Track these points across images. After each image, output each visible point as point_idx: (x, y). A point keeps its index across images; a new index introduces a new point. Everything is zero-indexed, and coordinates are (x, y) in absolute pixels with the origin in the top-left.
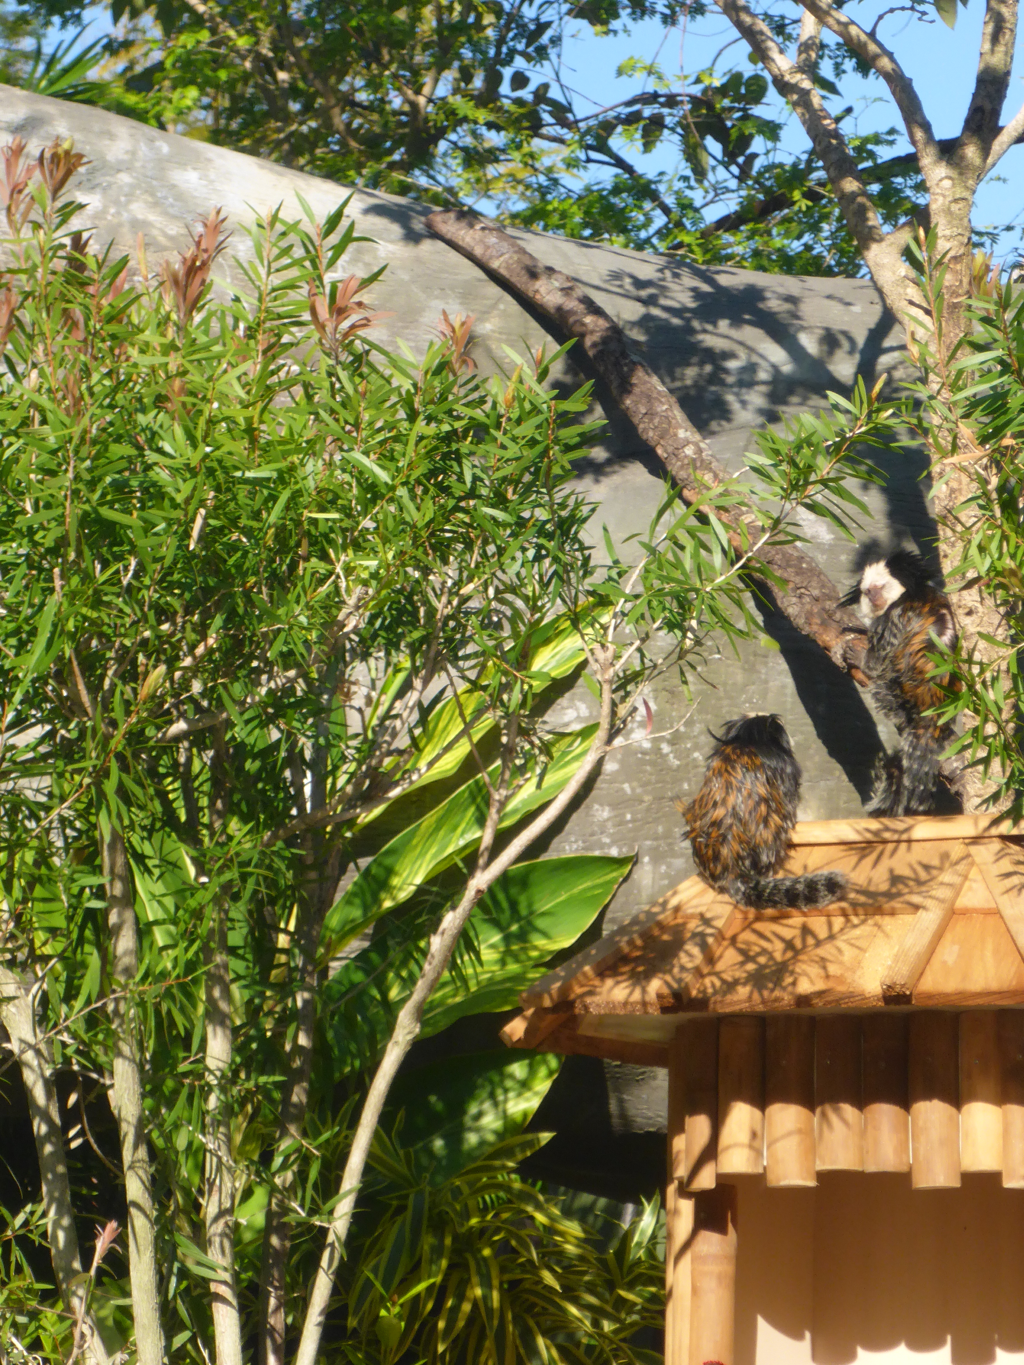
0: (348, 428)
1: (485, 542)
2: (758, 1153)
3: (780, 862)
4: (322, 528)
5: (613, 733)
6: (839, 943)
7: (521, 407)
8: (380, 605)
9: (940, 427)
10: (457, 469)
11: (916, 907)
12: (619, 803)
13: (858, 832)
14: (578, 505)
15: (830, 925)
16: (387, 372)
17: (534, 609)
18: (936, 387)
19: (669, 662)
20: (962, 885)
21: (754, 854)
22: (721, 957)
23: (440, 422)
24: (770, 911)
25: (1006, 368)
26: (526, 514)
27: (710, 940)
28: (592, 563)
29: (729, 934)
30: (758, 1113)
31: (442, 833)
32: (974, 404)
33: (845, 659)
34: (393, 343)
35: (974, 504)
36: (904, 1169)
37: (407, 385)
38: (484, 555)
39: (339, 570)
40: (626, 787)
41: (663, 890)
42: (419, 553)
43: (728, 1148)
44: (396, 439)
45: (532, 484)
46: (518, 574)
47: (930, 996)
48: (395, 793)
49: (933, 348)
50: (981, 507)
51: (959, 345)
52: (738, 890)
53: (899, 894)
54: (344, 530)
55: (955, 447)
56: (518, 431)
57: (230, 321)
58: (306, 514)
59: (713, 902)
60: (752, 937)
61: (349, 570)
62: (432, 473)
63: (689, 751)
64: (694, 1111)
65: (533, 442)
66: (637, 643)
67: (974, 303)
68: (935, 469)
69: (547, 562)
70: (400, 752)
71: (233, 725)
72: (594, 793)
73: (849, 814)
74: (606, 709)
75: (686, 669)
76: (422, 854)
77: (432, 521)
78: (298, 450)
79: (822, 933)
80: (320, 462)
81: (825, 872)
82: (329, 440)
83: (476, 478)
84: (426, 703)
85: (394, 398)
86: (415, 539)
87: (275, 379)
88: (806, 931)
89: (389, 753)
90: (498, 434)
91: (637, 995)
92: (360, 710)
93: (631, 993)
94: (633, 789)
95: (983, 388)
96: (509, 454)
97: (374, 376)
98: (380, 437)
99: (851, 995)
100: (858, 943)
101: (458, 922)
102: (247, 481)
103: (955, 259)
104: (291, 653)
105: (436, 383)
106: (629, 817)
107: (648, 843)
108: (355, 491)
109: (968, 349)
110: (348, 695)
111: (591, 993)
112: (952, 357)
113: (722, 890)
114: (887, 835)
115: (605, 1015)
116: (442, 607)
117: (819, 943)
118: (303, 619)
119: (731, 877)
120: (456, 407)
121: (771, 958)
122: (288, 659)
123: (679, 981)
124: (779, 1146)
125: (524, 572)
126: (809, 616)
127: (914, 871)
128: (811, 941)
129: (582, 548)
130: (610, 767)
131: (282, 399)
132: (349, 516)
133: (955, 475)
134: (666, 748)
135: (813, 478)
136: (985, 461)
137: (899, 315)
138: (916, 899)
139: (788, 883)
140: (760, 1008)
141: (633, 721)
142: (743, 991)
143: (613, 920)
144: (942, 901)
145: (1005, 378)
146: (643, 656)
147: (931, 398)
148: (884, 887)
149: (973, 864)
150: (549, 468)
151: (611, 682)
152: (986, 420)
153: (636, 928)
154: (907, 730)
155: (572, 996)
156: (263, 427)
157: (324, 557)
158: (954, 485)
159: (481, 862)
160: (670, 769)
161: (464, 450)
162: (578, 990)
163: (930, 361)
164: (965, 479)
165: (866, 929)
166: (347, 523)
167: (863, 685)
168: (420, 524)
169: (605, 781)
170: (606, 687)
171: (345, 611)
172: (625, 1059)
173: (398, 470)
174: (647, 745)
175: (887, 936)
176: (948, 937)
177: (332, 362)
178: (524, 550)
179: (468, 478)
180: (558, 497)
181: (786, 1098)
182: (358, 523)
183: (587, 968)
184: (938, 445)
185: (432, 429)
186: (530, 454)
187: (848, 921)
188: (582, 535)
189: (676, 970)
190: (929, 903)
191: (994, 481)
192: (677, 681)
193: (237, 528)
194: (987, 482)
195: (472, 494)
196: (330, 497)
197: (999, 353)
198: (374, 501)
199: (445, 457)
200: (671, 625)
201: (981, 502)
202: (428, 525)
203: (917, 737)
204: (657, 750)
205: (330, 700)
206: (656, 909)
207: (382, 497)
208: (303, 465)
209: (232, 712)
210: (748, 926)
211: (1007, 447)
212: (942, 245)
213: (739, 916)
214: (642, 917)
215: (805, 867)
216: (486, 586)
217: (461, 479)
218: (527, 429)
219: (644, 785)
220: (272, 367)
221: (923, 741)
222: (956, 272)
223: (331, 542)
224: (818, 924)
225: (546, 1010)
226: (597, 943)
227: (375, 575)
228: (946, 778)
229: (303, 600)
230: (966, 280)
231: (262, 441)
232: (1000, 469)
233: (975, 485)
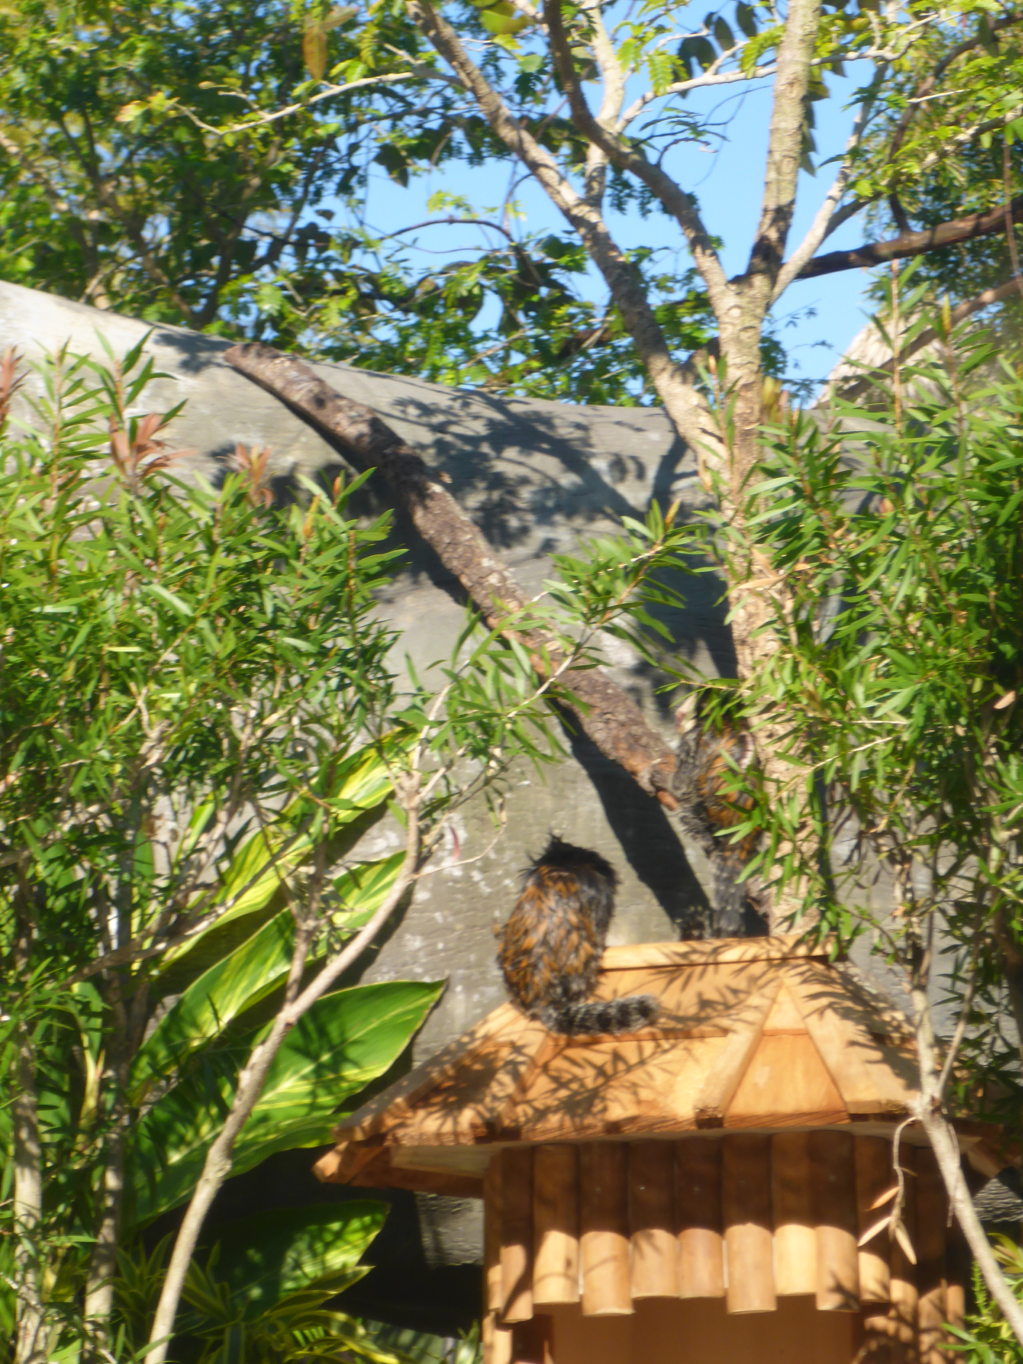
0: (148, 561)
1: (288, 672)
2: (574, 1281)
3: (591, 988)
4: (123, 662)
5: (421, 861)
6: (650, 1068)
7: (321, 538)
8: (183, 738)
9: (734, 554)
10: (257, 600)
11: (725, 1031)
12: (431, 932)
13: (667, 956)
14: (381, 633)
15: (640, 1050)
16: (186, 504)
17: (340, 738)
18: (730, 513)
19: (474, 788)
20: (770, 1008)
21: (565, 981)
22: (532, 1085)
23: (239, 553)
24: (582, 1037)
25: (799, 493)
26: (329, 644)
27: (523, 1069)
28: (394, 691)
29: (541, 1061)
30: (572, 1241)
31: (252, 966)
32: (768, 528)
33: (652, 782)
34: (192, 477)
35: (769, 628)
36: (718, 1294)
37: (205, 517)
38: (287, 685)
39: (141, 703)
40: (438, 916)
41: (475, 1019)
42: (222, 684)
43: (543, 1278)
44: (196, 571)
45: (333, 614)
46: (321, 703)
47: (742, 1119)
48: (202, 928)
49: (726, 475)
50: (778, 631)
51: (752, 472)
52: (550, 1017)
53: (708, 1018)
54: (145, 663)
55: (750, 574)
56: (318, 561)
57: (26, 457)
58: (107, 648)
59: (526, 1030)
60: (564, 1065)
61: (151, 704)
62: (234, 604)
63: (501, 878)
64: (509, 1241)
65: (333, 572)
66: (442, 770)
67: (767, 429)
68: (732, 593)
69: (351, 691)
70: (207, 886)
71: (36, 862)
72: (405, 923)
73: (661, 937)
74: (412, 837)
75: (494, 796)
76: (232, 989)
77: (233, 652)
78: (98, 585)
79: (633, 1058)
80: (120, 597)
81: (637, 995)
82: (129, 574)
83: (277, 609)
84: (231, 835)
85: (193, 531)
86: (218, 670)
87: (73, 513)
88: (617, 1057)
89: (196, 887)
90: (298, 565)
91: (448, 1127)
92: (165, 844)
93: (442, 1125)
94: (445, 918)
95: (776, 514)
96: (309, 584)
97: (173, 511)
98: (180, 570)
99: (664, 1120)
100: (669, 1067)
101: (267, 1056)
102: (46, 617)
103: (747, 386)
104: (93, 788)
105: (235, 515)
106: (440, 946)
107: (461, 972)
108: (156, 624)
109: (761, 476)
110: (152, 830)
111: (402, 1125)
112: (745, 482)
113: (534, 1017)
114: (695, 958)
115: (418, 1147)
116: (246, 738)
117: (629, 1069)
118: (105, 754)
119: (543, 1003)
120: (254, 538)
121: (582, 1085)
122: (90, 794)
123: (491, 1110)
124: (595, 1274)
125: (327, 701)
126: (616, 740)
127: (722, 995)
128: (621, 1066)
129: (386, 676)
130: (421, 896)
131: (81, 534)
132: (150, 649)
133: (752, 600)
134: (476, 876)
135: (612, 603)
136: (779, 585)
137: (693, 443)
138: (725, 1022)
139: (600, 1008)
140: (573, 1136)
141: (442, 847)
142: (554, 1119)
143: (426, 1051)
144: (751, 1023)
145: (798, 503)
146: (448, 785)
147: (726, 524)
148: (692, 1010)
149: (780, 987)
150: (350, 597)
151: (416, 809)
152: (779, 545)
153: (446, 1058)
154: (715, 854)
155: (384, 1130)
156: (62, 562)
157: (125, 691)
158: (751, 609)
159: (290, 994)
160: (481, 896)
161: (264, 581)
162: (390, 1122)
163: (724, 488)
164: (762, 604)
165: (676, 1054)
166: (148, 656)
167: (671, 808)
168: (222, 655)
169: (416, 911)
170: (413, 816)
171: (147, 744)
172: (442, 1191)
173: (199, 602)
174: (458, 873)
175: (697, 1060)
176: (759, 1059)
177: (131, 498)
178: (327, 679)
179: (269, 608)
180: (361, 626)
181: (601, 1226)
182: (159, 656)
183: (399, 1100)
184: (732, 571)
185: (231, 561)
186: (330, 584)
187: (658, 1046)
188: (386, 664)
189: (488, 1100)
190: (738, 1026)
191: (789, 605)
192: (485, 807)
193: (38, 664)
194: (782, 607)
195: (274, 625)
196: (130, 630)
197: (791, 478)
198: (175, 633)
199: (247, 587)
200: (476, 752)
201: (777, 626)
202: (230, 656)
203: (724, 859)
204: (467, 878)
205: (134, 836)
206: (466, 1039)
207: (182, 629)
208: (103, 599)
209: (35, 848)
210: (559, 1053)
211: (800, 572)
212: (733, 373)
213: (551, 1043)
214: (453, 1046)
215: (615, 992)
216: (290, 715)
217: (262, 611)
218: (327, 559)
219: (456, 913)
220: (69, 503)
221: (730, 863)
222: (747, 400)
223: (131, 675)
224: (629, 1049)
225: (359, 1143)
226: (409, 1075)
227: (176, 708)
228: (754, 899)
229: (105, 734)
230: (757, 407)
231: (61, 576)
232: (794, 594)
233: (771, 610)
